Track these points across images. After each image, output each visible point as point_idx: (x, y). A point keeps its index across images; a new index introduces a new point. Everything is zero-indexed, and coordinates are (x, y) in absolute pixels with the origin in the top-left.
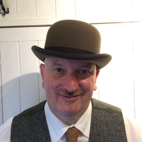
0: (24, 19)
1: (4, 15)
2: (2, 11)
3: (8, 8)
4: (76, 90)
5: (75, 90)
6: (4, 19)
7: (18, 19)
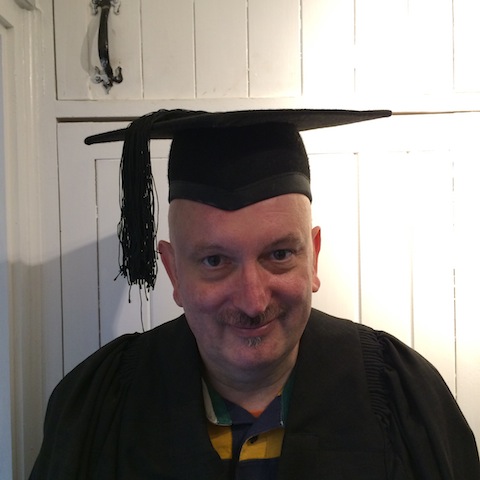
0: (163, 100)
1: (108, 86)
2: (104, 77)
3: (120, 69)
4: (268, 308)
5: (264, 308)
6: (108, 97)
7: (146, 98)
